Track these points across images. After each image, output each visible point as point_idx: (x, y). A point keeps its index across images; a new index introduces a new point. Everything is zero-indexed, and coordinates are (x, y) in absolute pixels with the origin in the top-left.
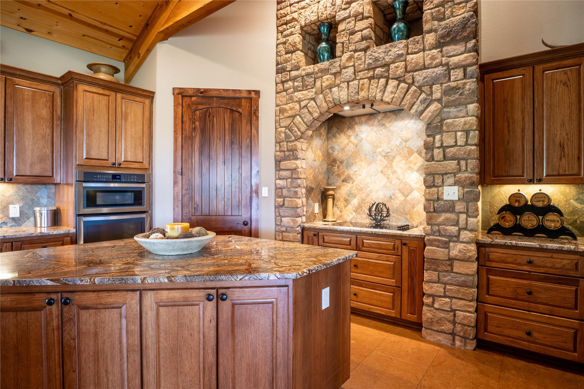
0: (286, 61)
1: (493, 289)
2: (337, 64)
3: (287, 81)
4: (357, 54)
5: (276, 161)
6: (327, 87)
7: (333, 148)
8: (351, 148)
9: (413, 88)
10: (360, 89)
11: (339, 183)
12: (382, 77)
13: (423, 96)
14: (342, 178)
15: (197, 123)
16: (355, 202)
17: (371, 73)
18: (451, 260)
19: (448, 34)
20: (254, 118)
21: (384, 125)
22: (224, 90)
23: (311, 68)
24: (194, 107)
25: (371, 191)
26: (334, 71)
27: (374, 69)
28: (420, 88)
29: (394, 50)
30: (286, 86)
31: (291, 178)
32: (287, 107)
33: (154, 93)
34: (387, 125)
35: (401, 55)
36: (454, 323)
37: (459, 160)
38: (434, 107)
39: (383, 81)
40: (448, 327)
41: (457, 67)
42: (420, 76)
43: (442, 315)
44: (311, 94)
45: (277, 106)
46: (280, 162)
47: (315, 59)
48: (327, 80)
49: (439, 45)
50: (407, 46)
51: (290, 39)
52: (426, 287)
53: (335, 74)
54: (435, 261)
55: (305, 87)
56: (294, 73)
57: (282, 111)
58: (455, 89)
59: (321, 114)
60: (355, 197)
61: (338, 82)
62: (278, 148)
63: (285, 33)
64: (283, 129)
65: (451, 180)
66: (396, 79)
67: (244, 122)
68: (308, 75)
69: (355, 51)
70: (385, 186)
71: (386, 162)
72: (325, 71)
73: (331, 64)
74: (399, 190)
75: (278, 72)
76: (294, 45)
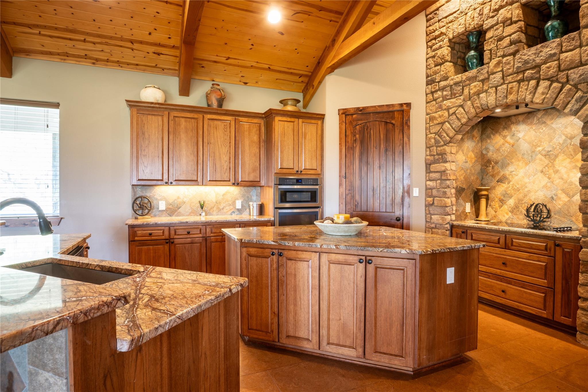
0: (435, 73)
2: (486, 71)
3: (436, 91)
4: (505, 59)
5: (426, 164)
6: (474, 94)
7: (487, 149)
8: (507, 148)
9: (568, 87)
10: (509, 92)
11: (493, 184)
12: (532, 78)
13: (578, 94)
14: (497, 178)
15: (357, 136)
16: (511, 202)
17: (521, 76)
20: (406, 128)
21: (545, 123)
22: (379, 106)
23: (459, 78)
24: (355, 123)
25: (529, 191)
26: (482, 77)
27: (524, 72)
28: (575, 86)
29: (545, 50)
30: (436, 95)
31: (441, 179)
32: (436, 115)
33: (324, 115)
34: (549, 122)
35: (555, 54)
39: (533, 83)
42: (575, 75)
44: (459, 101)
45: (427, 114)
46: (430, 165)
48: (475, 86)
50: (561, 45)
51: (439, 52)
52: (581, 291)
53: (483, 81)
55: (453, 95)
56: (443, 84)
57: (432, 119)
59: (469, 119)
60: (511, 197)
61: (486, 88)
62: (428, 153)
63: (434, 47)
64: (433, 135)
66: (548, 79)
67: (397, 131)
68: (456, 84)
69: (504, 56)
70: (545, 186)
71: (547, 162)
72: (473, 79)
73: (479, 72)
74: (563, 190)
75: (428, 83)
76: (443, 58)
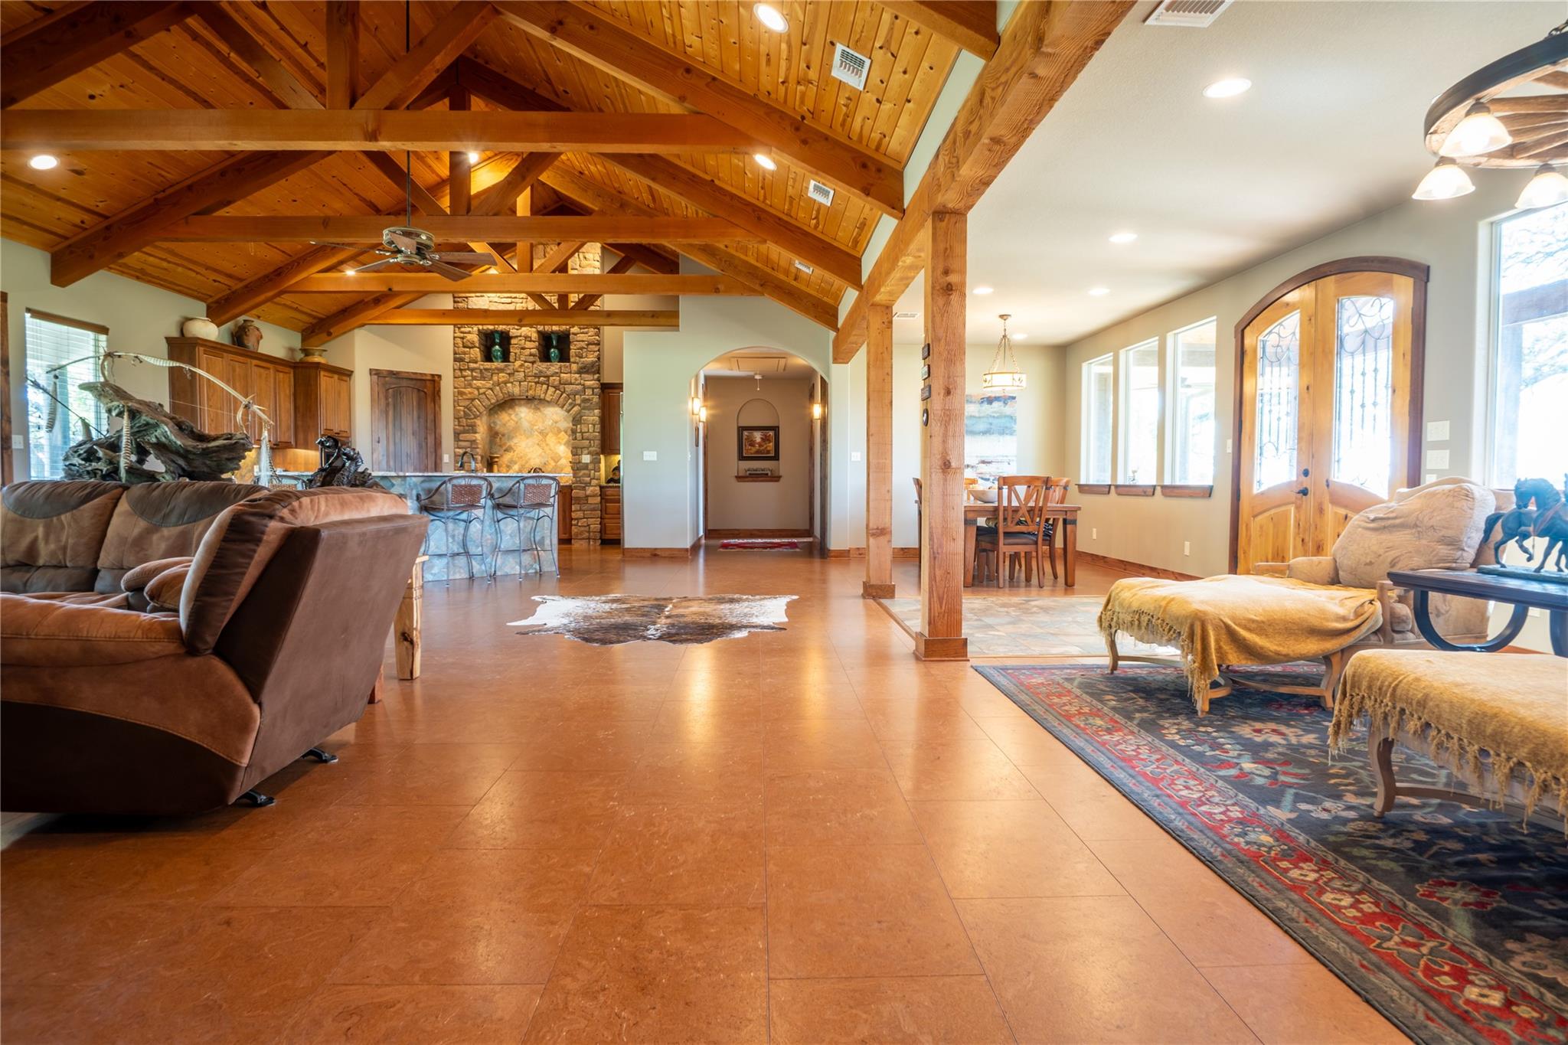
0: (465, 353)
1: (609, 511)
2: (511, 368)
3: (465, 370)
4: (526, 364)
5: (455, 433)
6: (503, 382)
7: (494, 423)
8: (512, 424)
9: (564, 395)
11: (502, 452)
12: (543, 384)
13: (570, 401)
14: (504, 448)
15: (390, 400)
17: (537, 380)
18: (587, 496)
19: (584, 368)
20: (437, 398)
21: (539, 408)
22: (413, 373)
23: (488, 365)
24: (387, 387)
25: (529, 459)
26: (508, 372)
27: (539, 377)
28: (568, 395)
29: (552, 367)
30: (464, 373)
32: (465, 390)
33: (352, 372)
34: (542, 409)
35: (557, 372)
36: (589, 532)
37: (590, 440)
38: (576, 408)
39: (545, 386)
40: (586, 535)
41: (589, 388)
42: (569, 388)
43: (582, 529)
44: (489, 384)
45: (455, 388)
46: (459, 434)
47: (488, 357)
48: (503, 376)
49: (580, 372)
50: (560, 368)
51: (469, 337)
52: (574, 515)
53: (509, 374)
54: (578, 499)
55: (483, 378)
56: (472, 365)
57: (461, 393)
58: (589, 400)
59: (498, 401)
60: (515, 463)
61: (512, 380)
62: (456, 423)
63: (462, 329)
64: (462, 408)
65: (586, 452)
66: (554, 387)
67: (429, 400)
68: (486, 370)
69: (525, 362)
70: (540, 455)
71: (541, 437)
72: (501, 370)
73: (506, 366)
74: (552, 458)
75: (455, 360)
76: (473, 343)
